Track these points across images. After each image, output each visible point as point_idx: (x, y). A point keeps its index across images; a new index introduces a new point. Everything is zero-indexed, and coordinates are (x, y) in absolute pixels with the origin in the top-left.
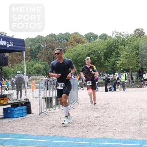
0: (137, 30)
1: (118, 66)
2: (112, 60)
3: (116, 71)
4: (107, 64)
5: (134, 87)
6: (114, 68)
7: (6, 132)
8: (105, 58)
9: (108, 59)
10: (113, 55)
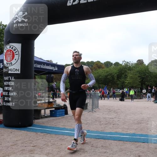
3: (124, 87)
9: (119, 79)
10: (123, 76)
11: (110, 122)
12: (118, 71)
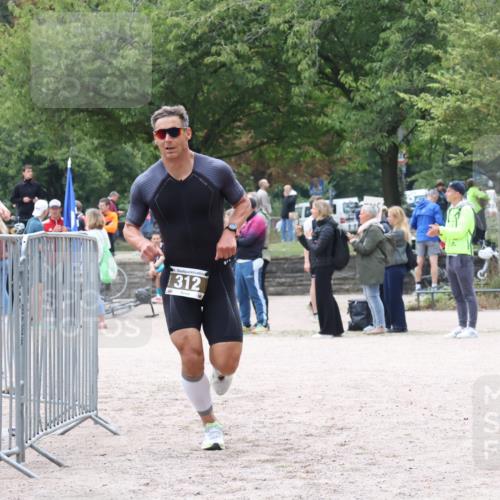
1: (426, 132)
2: (383, 85)
3: (409, 173)
4: (336, 116)
6: (395, 149)
8: (328, 70)
9: (347, 80)
10: (386, 44)
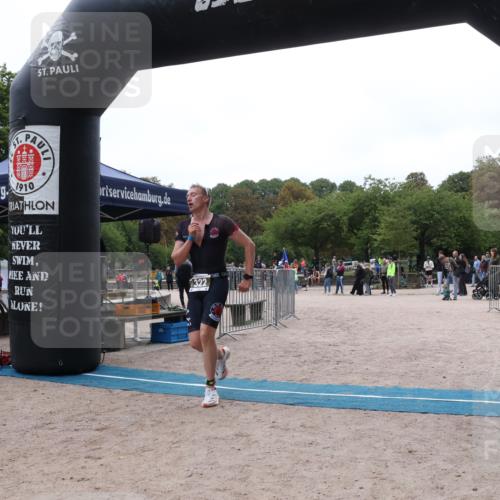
0: (413, 176)
1: (376, 244)
3: (371, 255)
5: (406, 287)
6: (367, 249)
7: (155, 369)
8: (351, 229)
10: (365, 223)
11: (328, 355)
12: (352, 208)
